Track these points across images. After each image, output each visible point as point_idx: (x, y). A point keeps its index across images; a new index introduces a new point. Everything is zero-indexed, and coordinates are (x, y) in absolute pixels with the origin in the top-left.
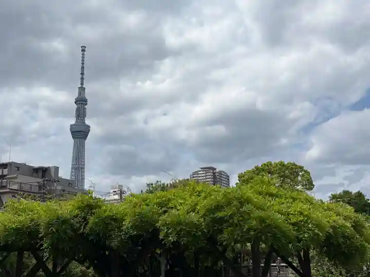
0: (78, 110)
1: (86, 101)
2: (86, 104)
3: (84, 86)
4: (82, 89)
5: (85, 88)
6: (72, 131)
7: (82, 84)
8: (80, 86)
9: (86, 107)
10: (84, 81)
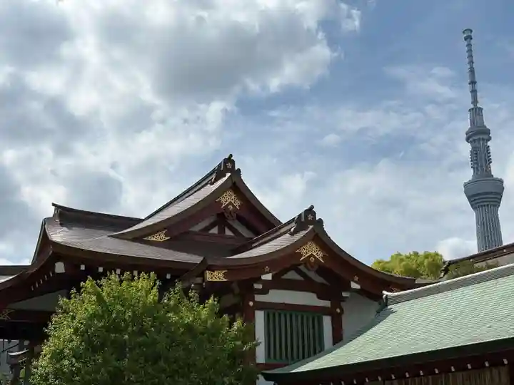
0: (475, 153)
1: (487, 132)
2: (489, 139)
3: (479, 106)
4: (476, 112)
5: (481, 109)
6: (470, 194)
7: (475, 101)
8: (472, 106)
9: (489, 144)
10: (478, 94)
